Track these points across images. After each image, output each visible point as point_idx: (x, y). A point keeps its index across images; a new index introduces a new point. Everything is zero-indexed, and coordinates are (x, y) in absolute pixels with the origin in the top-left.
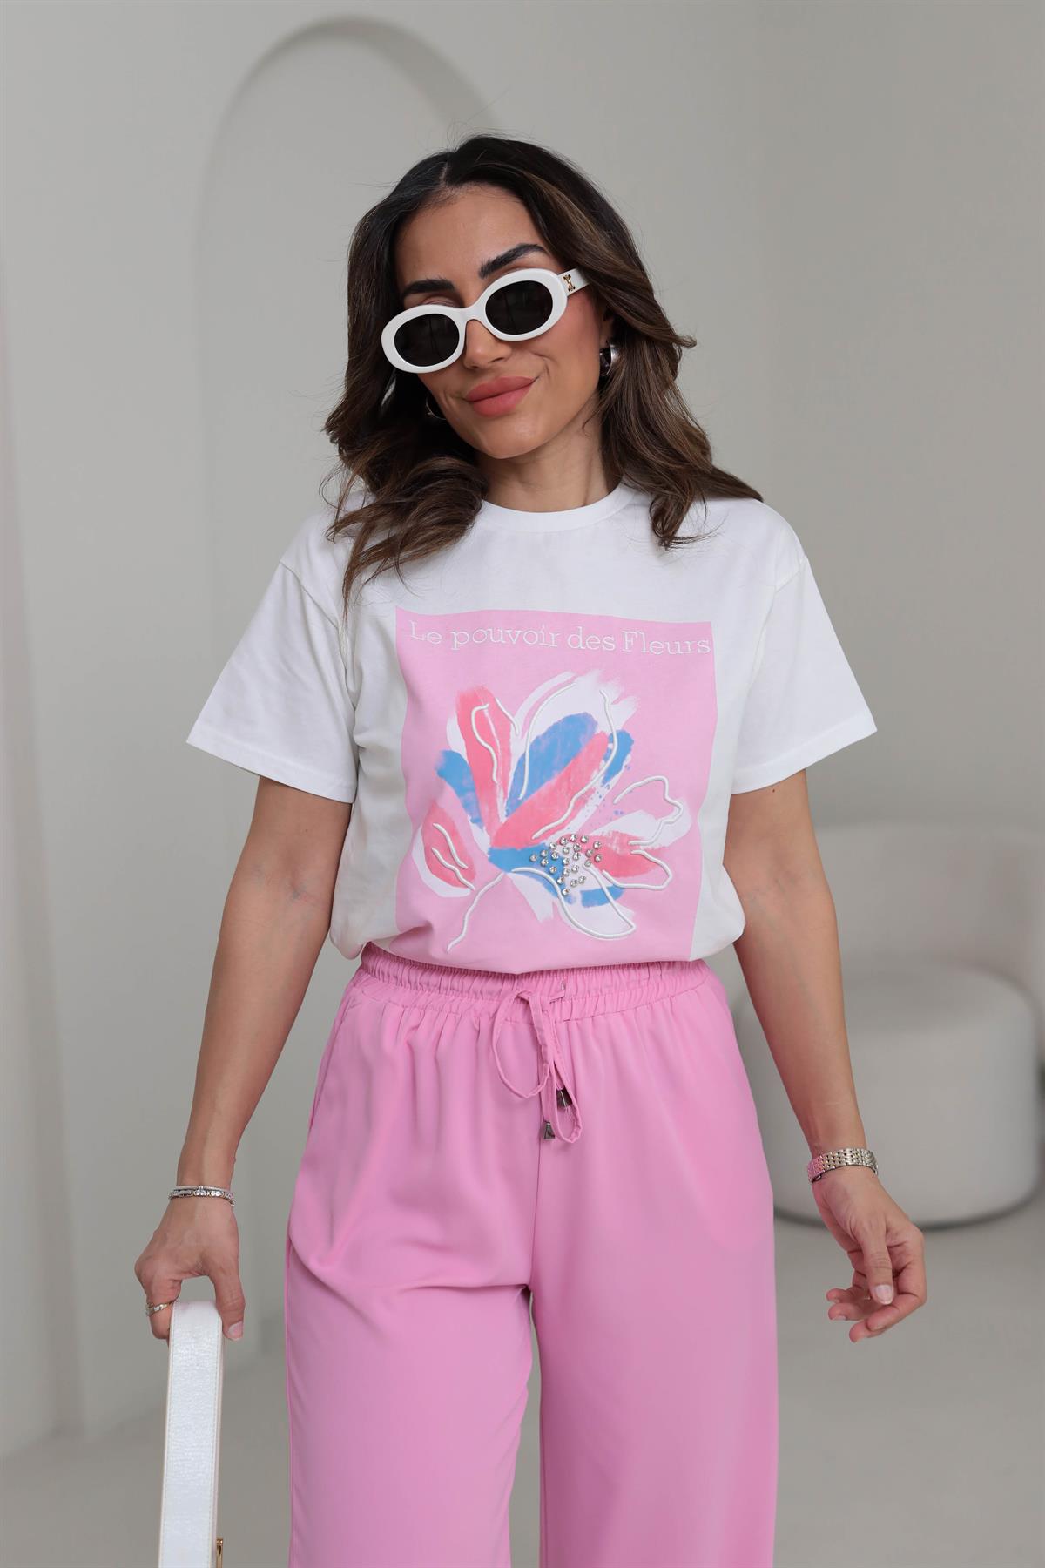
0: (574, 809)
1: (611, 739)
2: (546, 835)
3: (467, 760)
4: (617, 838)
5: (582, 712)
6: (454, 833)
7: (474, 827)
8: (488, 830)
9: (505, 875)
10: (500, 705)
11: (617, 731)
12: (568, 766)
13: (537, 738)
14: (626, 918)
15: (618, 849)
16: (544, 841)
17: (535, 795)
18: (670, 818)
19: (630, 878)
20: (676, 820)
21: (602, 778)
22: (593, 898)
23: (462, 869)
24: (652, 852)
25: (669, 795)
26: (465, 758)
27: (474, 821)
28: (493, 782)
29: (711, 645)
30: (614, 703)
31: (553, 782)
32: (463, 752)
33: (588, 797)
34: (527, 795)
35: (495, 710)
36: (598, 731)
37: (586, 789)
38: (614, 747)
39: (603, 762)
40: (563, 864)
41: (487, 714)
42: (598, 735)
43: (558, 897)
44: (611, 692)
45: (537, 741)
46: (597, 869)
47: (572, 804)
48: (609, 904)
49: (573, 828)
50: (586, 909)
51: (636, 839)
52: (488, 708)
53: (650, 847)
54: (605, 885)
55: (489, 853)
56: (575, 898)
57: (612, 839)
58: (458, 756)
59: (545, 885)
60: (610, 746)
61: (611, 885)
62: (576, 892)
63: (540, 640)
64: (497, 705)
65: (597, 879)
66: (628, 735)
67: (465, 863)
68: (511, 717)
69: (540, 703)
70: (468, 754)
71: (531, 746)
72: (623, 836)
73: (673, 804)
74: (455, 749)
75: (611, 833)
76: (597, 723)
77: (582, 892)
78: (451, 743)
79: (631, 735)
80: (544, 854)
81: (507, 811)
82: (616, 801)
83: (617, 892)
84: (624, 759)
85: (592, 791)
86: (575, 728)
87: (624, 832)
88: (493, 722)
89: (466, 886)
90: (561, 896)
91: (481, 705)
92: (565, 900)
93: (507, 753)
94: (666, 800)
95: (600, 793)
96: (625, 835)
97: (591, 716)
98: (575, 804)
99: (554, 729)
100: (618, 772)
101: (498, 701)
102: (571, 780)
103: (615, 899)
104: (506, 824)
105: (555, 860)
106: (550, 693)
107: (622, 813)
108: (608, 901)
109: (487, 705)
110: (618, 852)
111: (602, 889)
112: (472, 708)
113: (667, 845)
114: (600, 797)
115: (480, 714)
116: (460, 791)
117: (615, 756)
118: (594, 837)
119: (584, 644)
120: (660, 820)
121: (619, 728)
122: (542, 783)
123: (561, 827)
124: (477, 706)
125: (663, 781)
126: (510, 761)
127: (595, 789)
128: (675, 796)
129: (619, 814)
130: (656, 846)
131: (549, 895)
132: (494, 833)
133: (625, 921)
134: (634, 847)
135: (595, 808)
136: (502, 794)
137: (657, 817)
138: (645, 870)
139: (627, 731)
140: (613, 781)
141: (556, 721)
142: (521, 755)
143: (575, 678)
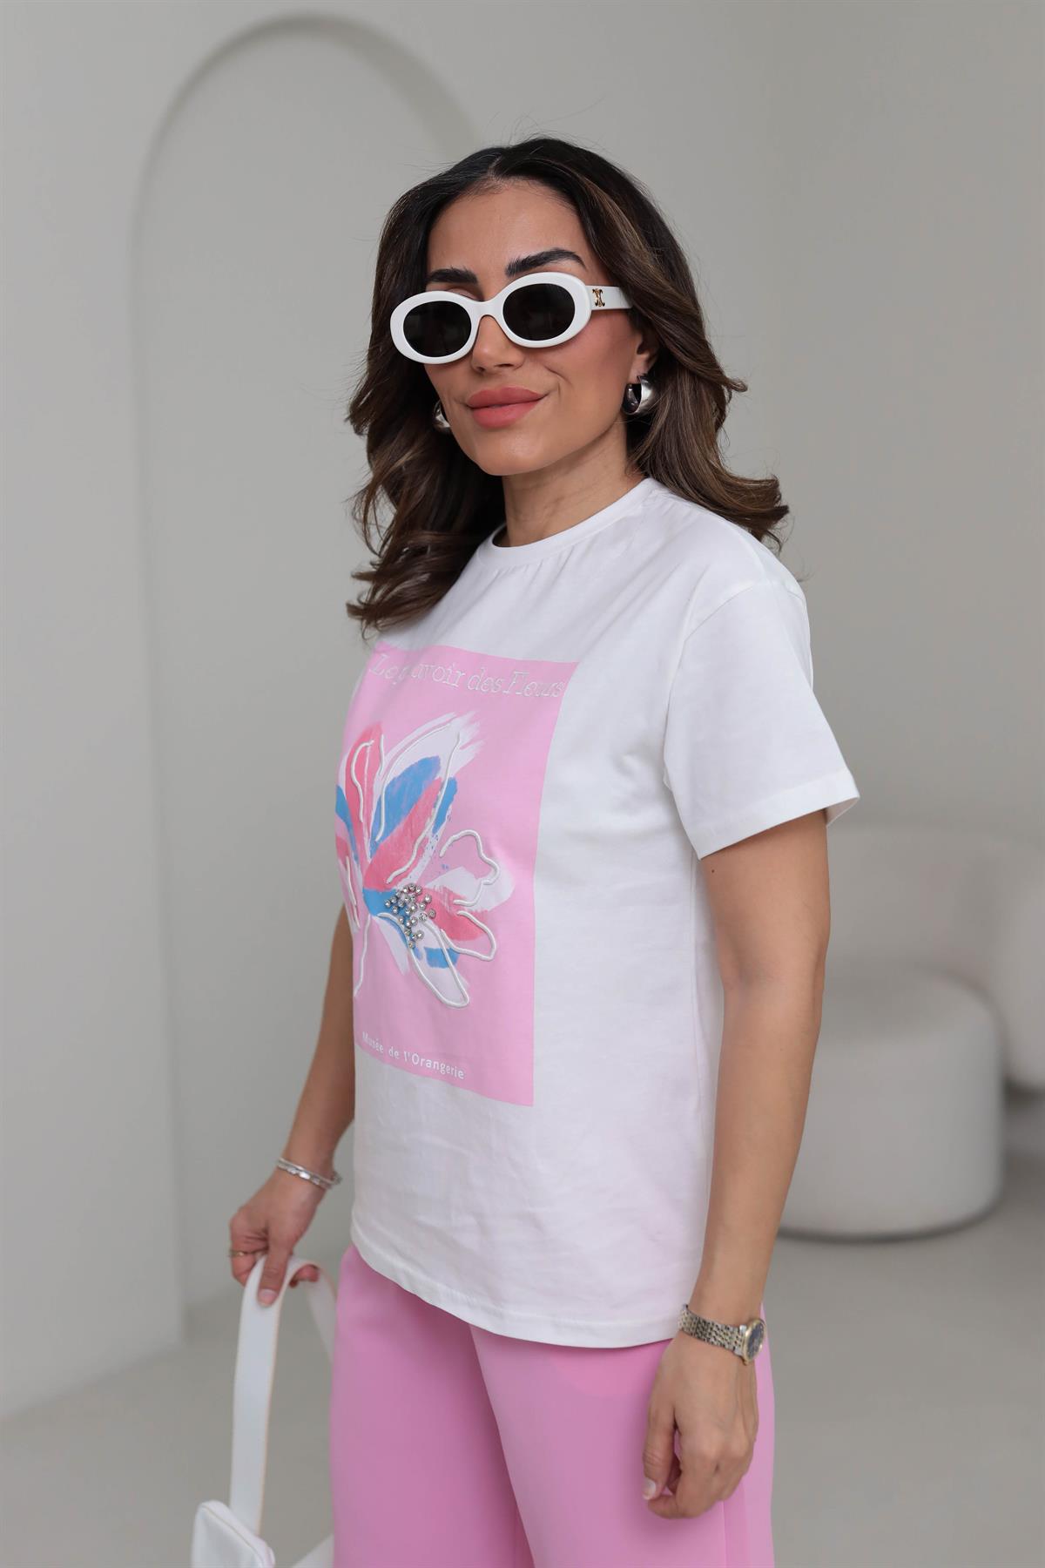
0: (416, 857)
1: (442, 786)
2: (395, 881)
3: (343, 793)
4: (445, 895)
5: (434, 754)
8: (362, 869)
9: (375, 920)
10: (381, 741)
11: (449, 778)
12: (411, 812)
13: (394, 779)
14: (461, 985)
15: (448, 906)
16: (395, 888)
17: (389, 838)
18: (488, 880)
19: (462, 942)
20: (493, 882)
21: (433, 826)
22: (435, 958)
24: (475, 914)
25: (485, 853)
26: (346, 792)
27: (353, 858)
28: (360, 819)
29: (563, 689)
30: (463, 747)
31: (401, 826)
33: (425, 845)
34: (381, 839)
35: (377, 747)
36: (437, 776)
37: (423, 837)
38: (443, 794)
39: (433, 811)
41: (367, 752)
42: (436, 780)
43: (410, 949)
44: (467, 736)
45: (392, 783)
46: (435, 926)
47: (415, 850)
48: (447, 969)
49: (414, 877)
50: (432, 968)
51: (460, 898)
52: (371, 745)
53: (473, 909)
54: (444, 945)
55: (362, 894)
56: (421, 954)
57: (442, 895)
59: (400, 934)
60: (440, 794)
61: (447, 946)
62: (422, 947)
63: (445, 678)
65: (436, 936)
66: (456, 783)
68: (383, 754)
70: (346, 787)
71: (387, 788)
72: (449, 893)
73: (488, 864)
74: (340, 785)
75: (441, 888)
76: (440, 768)
77: (426, 948)
79: (458, 784)
80: (394, 900)
81: (371, 851)
82: (441, 855)
83: (453, 955)
84: (447, 808)
85: (425, 841)
86: (428, 766)
87: (450, 889)
88: (369, 762)
90: (412, 949)
91: (369, 740)
92: (414, 952)
93: (370, 791)
94: (481, 858)
95: (432, 844)
96: (452, 893)
97: (439, 760)
98: (418, 852)
99: (409, 770)
100: (442, 823)
101: (383, 736)
102: (413, 826)
103: (453, 963)
104: (372, 864)
106: (425, 733)
107: (447, 867)
108: (447, 965)
109: (373, 741)
110: (448, 910)
111: (442, 950)
112: (362, 744)
113: (489, 910)
114: (432, 847)
115: (363, 751)
117: (442, 805)
118: (428, 890)
119: (480, 686)
120: (480, 879)
121: (453, 775)
122: (394, 829)
123: (405, 875)
124: (366, 741)
125: (477, 837)
126: (372, 802)
127: (428, 839)
128: (490, 854)
129: (445, 868)
130: (478, 908)
131: (404, 946)
132: (365, 873)
133: (461, 989)
134: (459, 906)
135: (429, 859)
136: (367, 834)
137: (477, 877)
138: (472, 937)
139: (457, 780)
140: (439, 833)
141: (413, 763)
142: (379, 796)
143: (453, 719)
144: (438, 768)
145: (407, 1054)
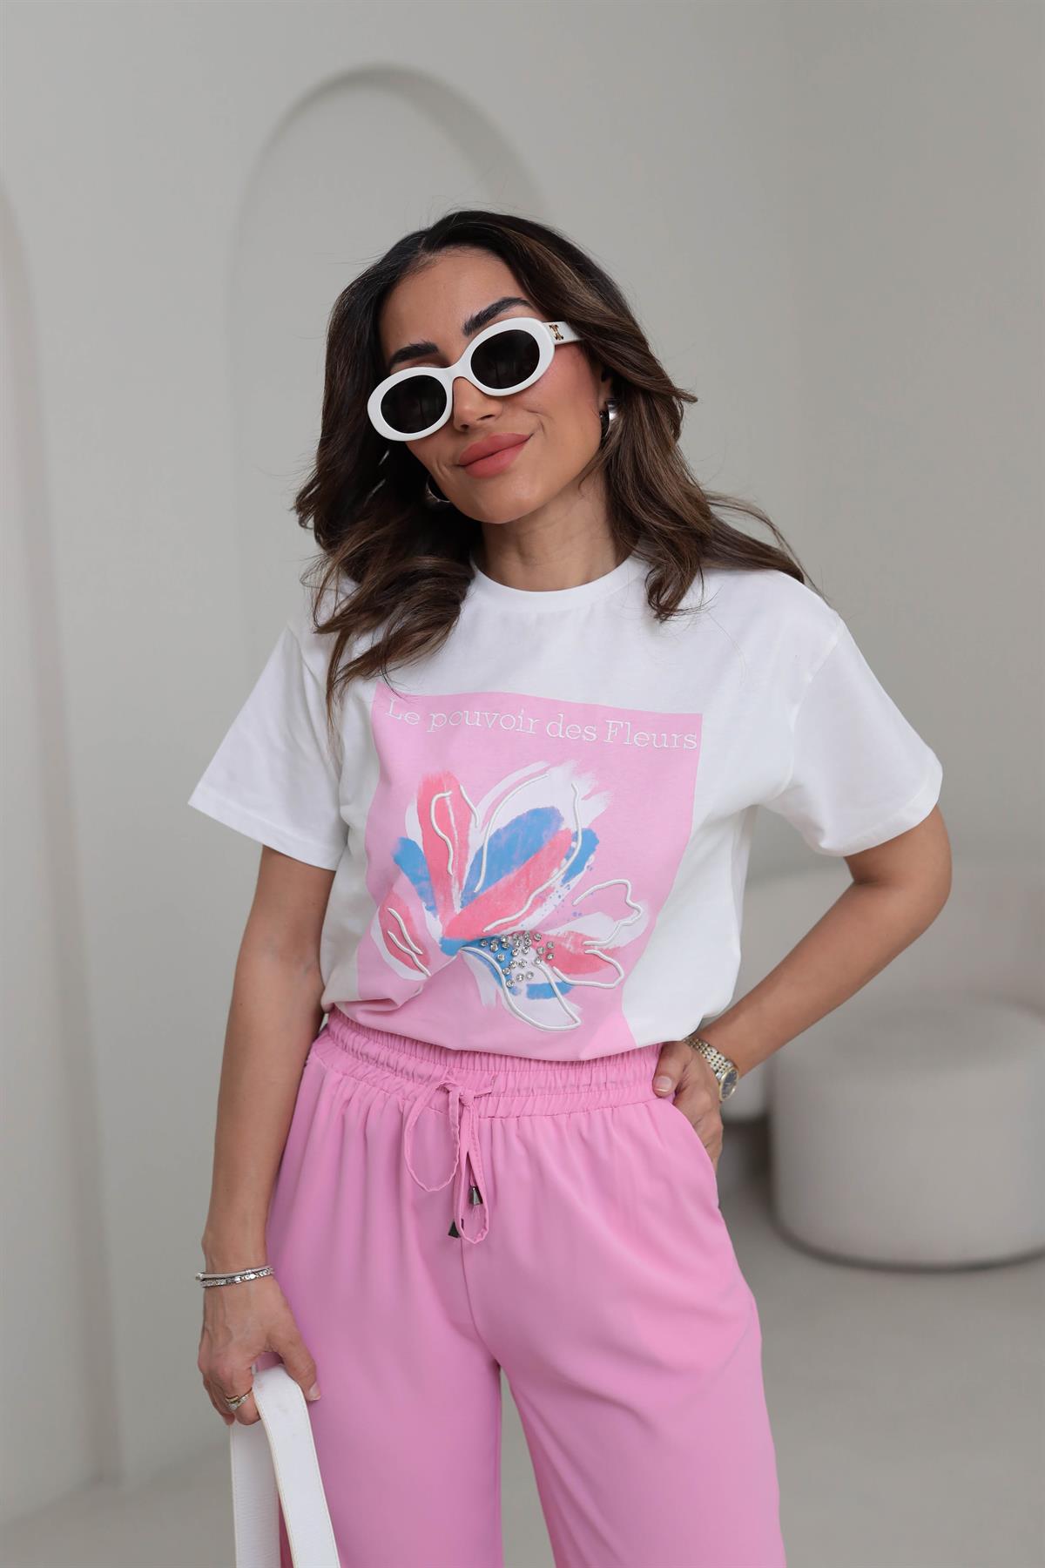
0: (531, 906)
1: (575, 837)
2: (500, 927)
3: (422, 850)
4: (572, 938)
5: (548, 805)
6: (406, 918)
7: (428, 915)
8: (442, 920)
10: (464, 792)
11: (582, 829)
12: (528, 861)
13: (498, 830)
14: (574, 1015)
15: (572, 948)
16: (498, 933)
17: (492, 888)
18: (628, 921)
19: (581, 975)
20: (634, 923)
21: (562, 877)
22: (540, 992)
23: (418, 954)
24: (606, 952)
25: (630, 898)
26: (421, 846)
27: (427, 908)
28: (448, 873)
29: (699, 739)
30: (586, 798)
31: (512, 876)
32: (420, 842)
33: (547, 895)
34: (482, 889)
35: (458, 799)
36: (563, 827)
37: (544, 887)
38: (577, 846)
39: (564, 860)
40: (512, 956)
41: (448, 802)
42: (562, 831)
43: (503, 987)
44: (583, 785)
45: (497, 835)
46: (547, 965)
47: (530, 902)
48: (556, 999)
49: (528, 924)
50: (532, 1001)
51: (592, 939)
52: (450, 796)
53: (605, 948)
54: (554, 980)
55: (441, 943)
56: (520, 993)
57: (567, 939)
58: (412, 844)
60: (573, 844)
61: (560, 981)
63: (517, 727)
64: (461, 792)
65: (546, 974)
66: (595, 834)
67: (419, 949)
68: (472, 806)
69: (506, 793)
70: (424, 842)
71: (490, 839)
72: (578, 935)
73: (633, 908)
74: (411, 838)
75: (567, 933)
76: (563, 819)
77: (528, 986)
78: (408, 831)
79: (597, 835)
81: (462, 902)
82: (575, 903)
83: (565, 988)
84: (586, 859)
85: (550, 890)
86: (543, 819)
87: (579, 932)
88: (454, 813)
89: (421, 971)
90: (506, 988)
91: (443, 792)
92: (510, 991)
93: (464, 844)
94: (627, 904)
95: (559, 894)
96: (581, 935)
97: (558, 811)
98: (533, 902)
99: (517, 822)
100: (579, 872)
101: (462, 788)
102: (531, 876)
103: (562, 994)
104: (460, 915)
105: (505, 949)
106: (519, 783)
107: (580, 914)
108: (555, 995)
109: (450, 793)
110: (572, 951)
111: (550, 984)
112: (435, 795)
113: (621, 946)
114: (560, 897)
115: (441, 801)
116: (415, 880)
117: (578, 856)
118: (549, 936)
119: (564, 733)
120: (617, 921)
121: (586, 826)
122: (500, 876)
123: (515, 922)
124: (439, 793)
125: (626, 886)
126: (467, 853)
127: (554, 888)
128: (636, 900)
129: (577, 915)
130: (611, 947)
131: (494, 982)
132: (448, 923)
133: (571, 1016)
134: (589, 947)
135: (553, 907)
136: (457, 886)
137: (615, 919)
138: (597, 969)
139: (594, 830)
140: (574, 882)
141: (520, 814)
142: (478, 848)
143: (548, 768)
144: (560, 820)
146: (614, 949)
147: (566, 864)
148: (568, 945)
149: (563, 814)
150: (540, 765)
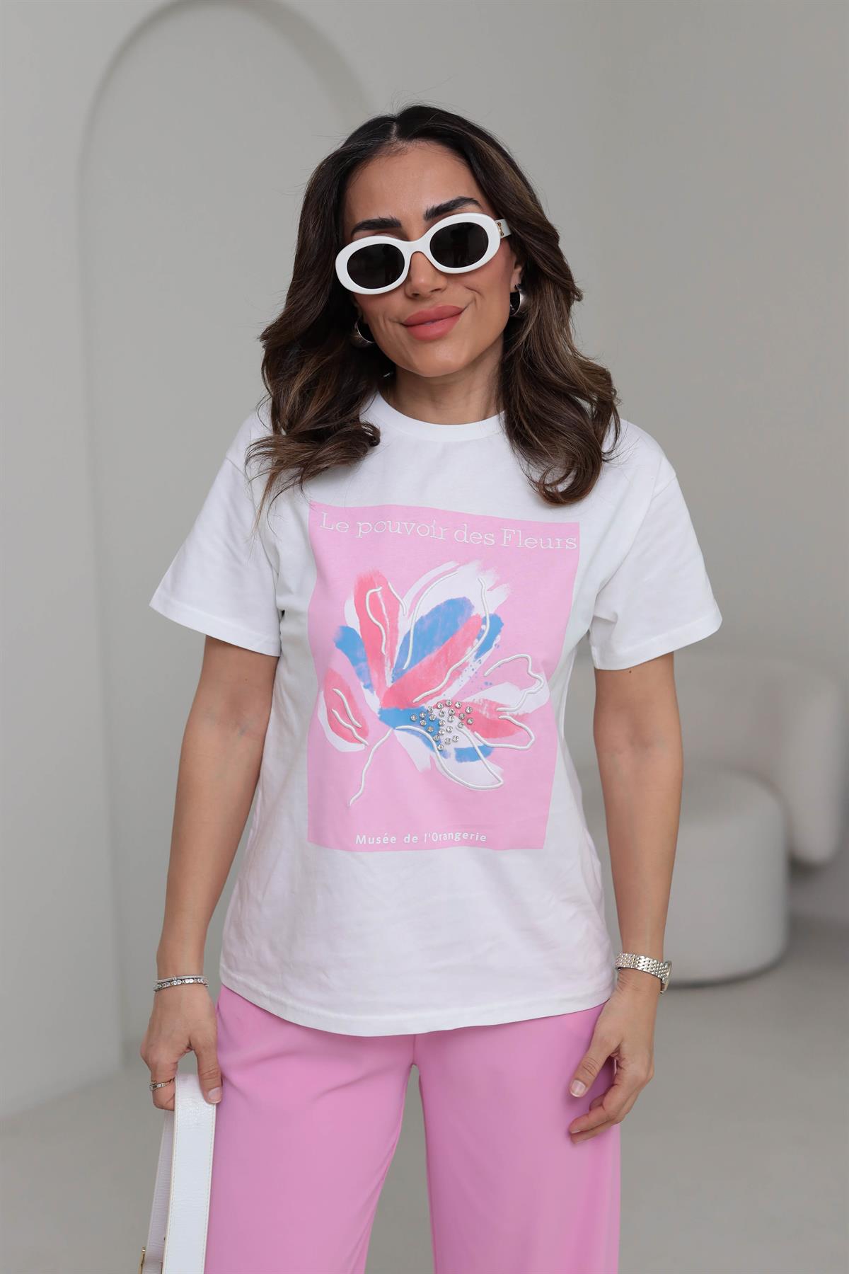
0: (449, 678)
1: (484, 621)
2: (425, 700)
3: (360, 635)
4: (487, 705)
5: (461, 596)
6: (350, 697)
7: (366, 692)
8: (378, 694)
9: (392, 733)
10: (391, 586)
11: (490, 615)
12: (446, 643)
13: (422, 617)
14: (495, 774)
15: (488, 714)
16: (424, 705)
17: (417, 666)
18: (532, 689)
19: (498, 739)
20: (537, 691)
21: (475, 654)
22: (465, 755)
23: (357, 728)
24: (516, 717)
25: (532, 670)
26: (359, 633)
27: (366, 687)
28: (381, 652)
29: (578, 542)
30: (491, 589)
31: (433, 656)
32: (357, 628)
33: (463, 669)
34: (410, 666)
35: (388, 594)
36: (474, 614)
37: (462, 661)
38: (486, 628)
39: (476, 640)
40: (439, 725)
41: (380, 596)
42: (474, 617)
43: (434, 751)
44: (488, 579)
45: (422, 620)
46: (469, 730)
47: (448, 676)
48: (480, 761)
49: (449, 695)
50: (460, 764)
51: (502, 706)
52: (380, 591)
53: (515, 713)
54: (477, 744)
55: (379, 713)
56: (450, 754)
57: (483, 706)
58: (352, 631)
59: (424, 740)
60: (483, 627)
61: (482, 745)
62: (450, 749)
63: (431, 534)
64: (389, 587)
65: (469, 738)
66: (499, 618)
67: (359, 722)
68: (399, 599)
69: (426, 587)
70: (361, 630)
71: (416, 624)
72: (491, 703)
73: (535, 678)
74: (350, 625)
75: (481, 700)
76: (473, 607)
77: (455, 749)
78: (347, 620)
79: (502, 619)
80: (423, 715)
81: (393, 677)
82: (486, 674)
83: (486, 751)
84: (494, 638)
85: (465, 665)
86: (456, 609)
87: (493, 700)
88: (385, 604)
89: (361, 742)
90: (437, 751)
91: (375, 588)
92: (440, 754)
93: (395, 629)
94: (529, 674)
95: (473, 667)
96: (494, 703)
97: (469, 600)
98: (451, 674)
99: (437, 609)
100: (488, 649)
101: (389, 584)
102: (449, 655)
103: (485, 756)
104: (392, 688)
105: (432, 721)
106: (436, 579)
107: (491, 684)
108: (478, 758)
109: (381, 588)
110: (487, 717)
111: (474, 748)
112: (367, 591)
113: (530, 712)
114: (473, 670)
115: (374, 596)
116: (355, 661)
117: (487, 637)
118: (466, 703)
119: (468, 539)
120: (523, 690)
121: (492, 612)
122: (424, 656)
123: (438, 694)
124: (372, 588)
125: (527, 658)
126: (397, 637)
127: (468, 663)
128: (537, 670)
129: (488, 684)
130: (520, 712)
131: (428, 750)
132: (382, 696)
133: (494, 775)
134: (502, 713)
135: (468, 679)
136: (389, 664)
137: (521, 688)
138: (511, 733)
139: (499, 615)
140: (484, 658)
141: (439, 603)
142: (407, 632)
143: (458, 567)
144: (471, 607)
145: (427, 835)
146: (523, 715)
147: (478, 644)
148: (484, 712)
149: (473, 602)
150: (451, 565)
